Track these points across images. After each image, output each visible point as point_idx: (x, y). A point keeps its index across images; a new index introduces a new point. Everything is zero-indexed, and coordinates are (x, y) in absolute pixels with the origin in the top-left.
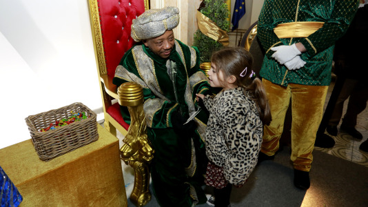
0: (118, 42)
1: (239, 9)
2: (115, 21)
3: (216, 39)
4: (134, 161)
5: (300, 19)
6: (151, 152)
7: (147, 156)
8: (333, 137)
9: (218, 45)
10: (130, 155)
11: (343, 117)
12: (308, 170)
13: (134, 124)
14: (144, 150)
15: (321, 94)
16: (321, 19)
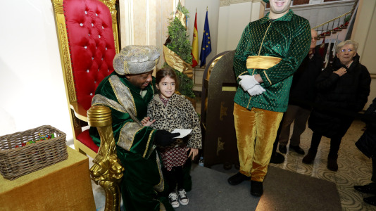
0: (88, 71)
1: (205, 48)
2: (85, 51)
3: (181, 70)
4: (105, 180)
5: (262, 54)
6: (121, 169)
7: (117, 174)
8: (284, 155)
9: (183, 76)
10: (100, 174)
11: (290, 138)
12: (262, 180)
13: (103, 144)
14: (114, 169)
15: (275, 118)
16: (277, 55)
